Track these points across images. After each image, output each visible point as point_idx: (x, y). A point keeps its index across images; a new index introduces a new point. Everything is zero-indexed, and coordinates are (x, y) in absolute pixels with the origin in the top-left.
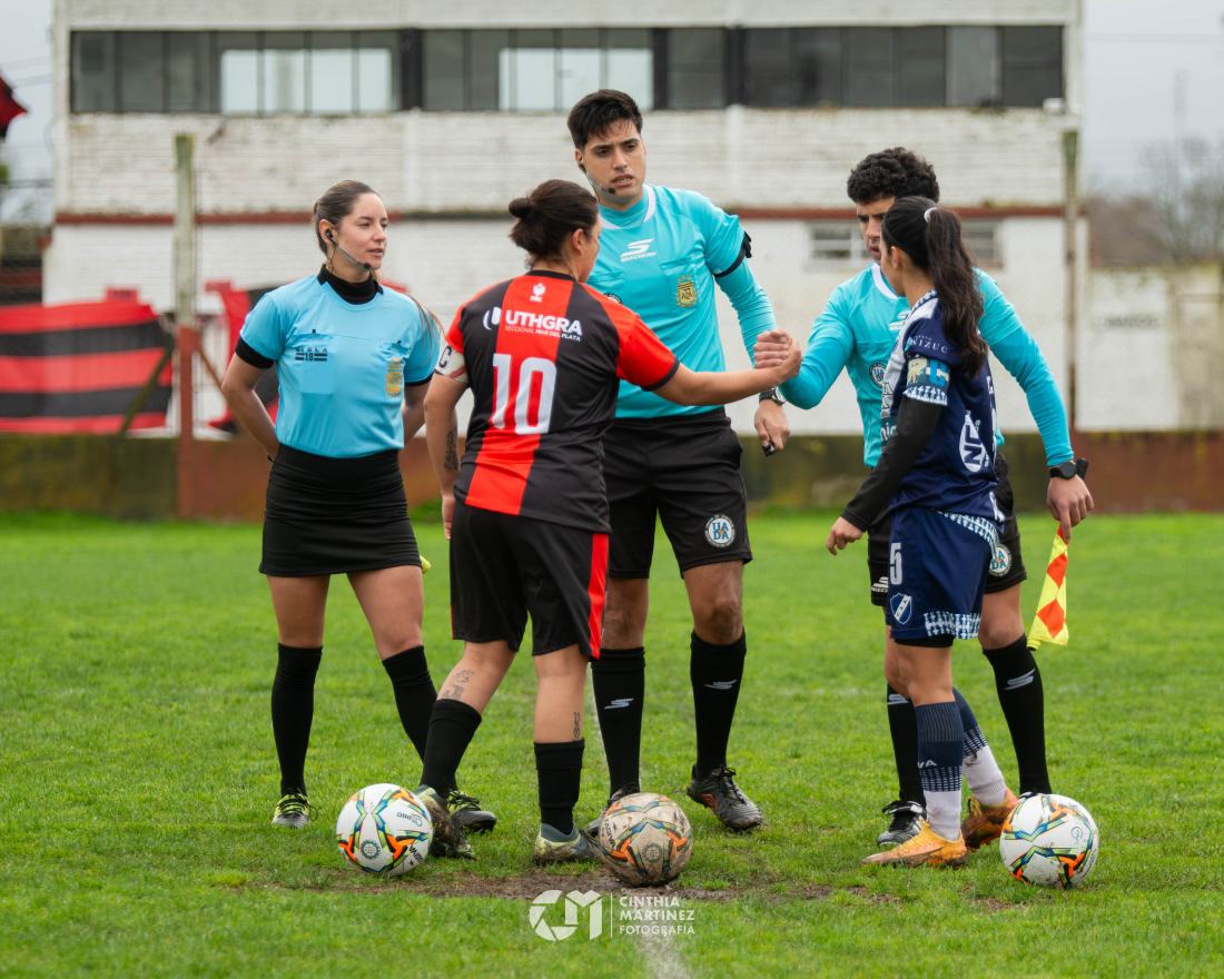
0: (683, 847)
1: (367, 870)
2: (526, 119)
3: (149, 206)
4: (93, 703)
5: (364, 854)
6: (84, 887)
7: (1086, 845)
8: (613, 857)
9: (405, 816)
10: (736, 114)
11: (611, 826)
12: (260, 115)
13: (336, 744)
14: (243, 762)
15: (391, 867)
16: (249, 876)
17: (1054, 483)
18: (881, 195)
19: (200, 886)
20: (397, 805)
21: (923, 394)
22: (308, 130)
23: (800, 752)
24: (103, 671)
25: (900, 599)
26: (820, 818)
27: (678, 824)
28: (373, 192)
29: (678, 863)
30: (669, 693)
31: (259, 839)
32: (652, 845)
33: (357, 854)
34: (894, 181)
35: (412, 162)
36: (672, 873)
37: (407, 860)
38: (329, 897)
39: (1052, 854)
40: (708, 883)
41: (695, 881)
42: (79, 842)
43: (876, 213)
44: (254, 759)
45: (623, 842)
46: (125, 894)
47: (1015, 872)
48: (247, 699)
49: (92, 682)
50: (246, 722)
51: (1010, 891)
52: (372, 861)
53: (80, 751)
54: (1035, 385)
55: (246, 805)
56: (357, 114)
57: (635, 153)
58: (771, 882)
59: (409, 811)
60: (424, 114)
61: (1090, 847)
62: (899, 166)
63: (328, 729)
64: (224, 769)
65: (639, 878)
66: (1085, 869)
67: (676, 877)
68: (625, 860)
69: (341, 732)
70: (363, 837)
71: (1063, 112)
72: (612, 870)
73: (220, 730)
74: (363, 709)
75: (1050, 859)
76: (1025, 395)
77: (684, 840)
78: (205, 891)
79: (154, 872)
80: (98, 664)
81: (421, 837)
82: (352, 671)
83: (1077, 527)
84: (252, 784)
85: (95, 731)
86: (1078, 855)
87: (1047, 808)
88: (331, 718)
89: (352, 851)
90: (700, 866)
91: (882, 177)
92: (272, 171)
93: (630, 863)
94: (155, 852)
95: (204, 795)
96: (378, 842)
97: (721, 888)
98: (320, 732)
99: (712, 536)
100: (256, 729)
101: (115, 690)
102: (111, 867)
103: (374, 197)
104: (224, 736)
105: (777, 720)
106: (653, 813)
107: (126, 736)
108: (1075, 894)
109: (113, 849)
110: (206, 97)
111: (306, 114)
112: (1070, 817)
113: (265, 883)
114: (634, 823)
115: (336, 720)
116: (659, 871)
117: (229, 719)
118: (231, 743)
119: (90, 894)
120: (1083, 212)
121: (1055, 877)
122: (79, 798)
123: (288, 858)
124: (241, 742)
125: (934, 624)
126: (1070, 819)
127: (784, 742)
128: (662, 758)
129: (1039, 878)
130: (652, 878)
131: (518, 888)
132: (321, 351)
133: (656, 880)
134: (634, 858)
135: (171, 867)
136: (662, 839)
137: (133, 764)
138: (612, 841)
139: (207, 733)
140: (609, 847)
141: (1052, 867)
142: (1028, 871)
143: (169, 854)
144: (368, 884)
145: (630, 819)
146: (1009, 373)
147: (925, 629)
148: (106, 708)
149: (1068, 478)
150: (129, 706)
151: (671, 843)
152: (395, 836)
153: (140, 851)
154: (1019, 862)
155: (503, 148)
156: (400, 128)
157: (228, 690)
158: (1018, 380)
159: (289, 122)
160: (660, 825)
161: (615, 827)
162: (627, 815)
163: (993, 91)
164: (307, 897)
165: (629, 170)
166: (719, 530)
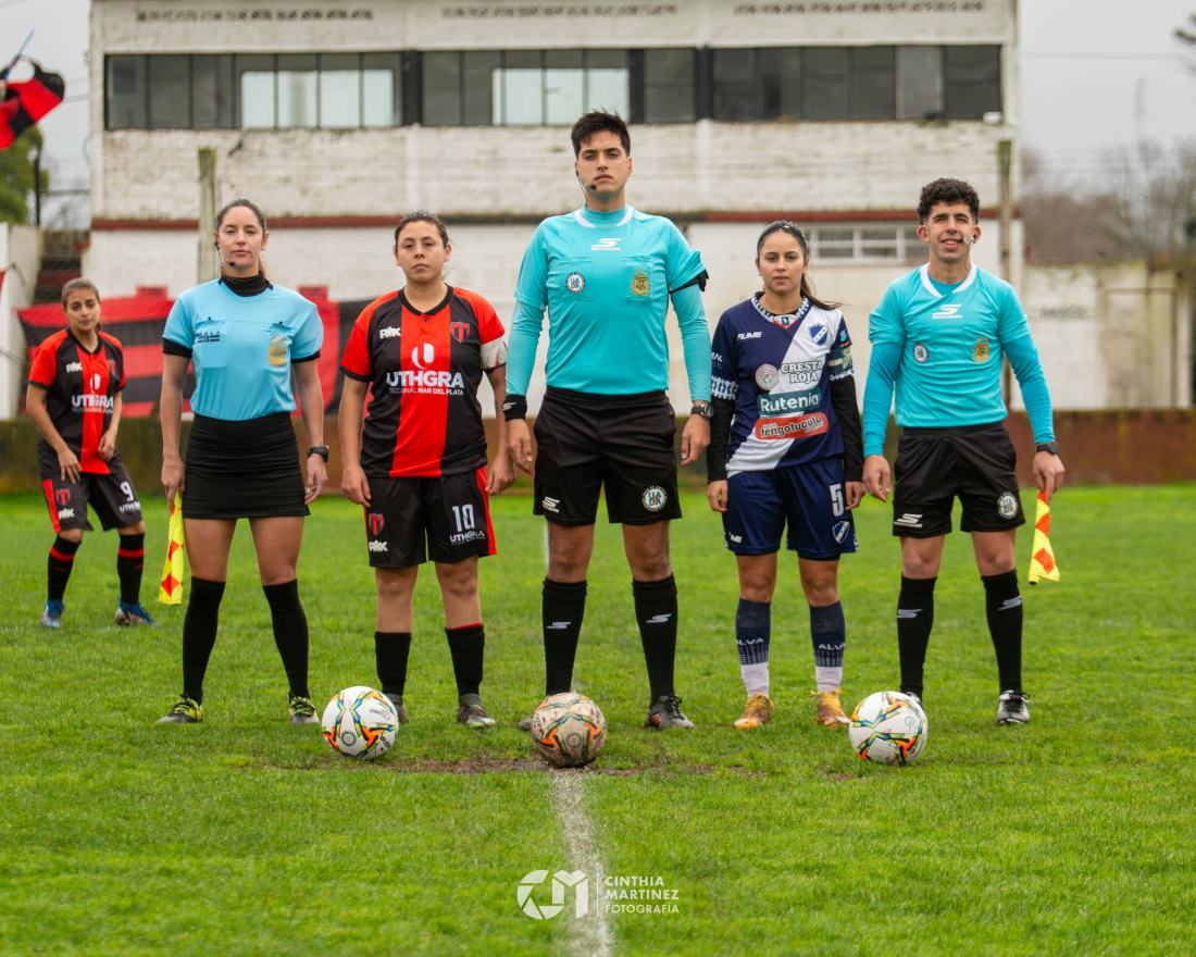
0: (599, 736)
1: (346, 755)
2: (515, 131)
3: (176, 213)
5: (344, 742)
6: (121, 767)
7: (917, 731)
8: (542, 744)
9: (376, 712)
10: (705, 127)
11: (541, 719)
12: (276, 129)
13: (329, 667)
14: (250, 680)
15: (365, 752)
16: (252, 759)
17: (1044, 455)
19: (212, 766)
20: (371, 703)
22: (319, 143)
23: (711, 670)
25: (842, 525)
26: (717, 719)
27: (594, 717)
29: (594, 749)
30: (612, 628)
31: (262, 733)
32: (574, 734)
33: (338, 742)
35: (413, 172)
36: (590, 756)
37: (378, 747)
38: (315, 773)
39: (890, 738)
40: (619, 764)
41: (609, 762)
42: (117, 736)
44: (260, 678)
45: (551, 731)
46: (153, 772)
47: (861, 753)
48: (257, 634)
50: (255, 650)
51: (856, 768)
52: (352, 747)
53: (117, 672)
55: (252, 711)
56: (363, 128)
57: (619, 161)
58: (669, 763)
59: (380, 708)
60: (423, 129)
61: (920, 732)
63: (322, 655)
64: (235, 685)
65: (564, 760)
66: (917, 750)
67: (593, 760)
68: (552, 746)
70: (343, 728)
71: (1001, 123)
72: (543, 754)
73: (233, 657)
74: (353, 641)
75: (889, 742)
77: (599, 730)
78: (216, 769)
79: (176, 757)
81: (389, 728)
82: (347, 613)
84: (258, 695)
85: (129, 658)
86: (911, 739)
87: (886, 702)
88: (326, 647)
89: (335, 740)
90: (614, 752)
92: (287, 180)
93: (556, 748)
94: (178, 743)
95: (218, 703)
96: (355, 732)
97: (629, 768)
98: (316, 658)
99: (648, 503)
100: (263, 656)
102: (143, 753)
104: (236, 662)
105: (698, 648)
106: (575, 709)
107: (155, 662)
108: (908, 769)
109: (144, 742)
110: (227, 113)
111: (318, 128)
112: (904, 708)
113: (265, 764)
114: (559, 716)
115: (330, 649)
116: (579, 754)
117: (241, 650)
118: (242, 667)
119: (127, 771)
120: (1017, 214)
121: (892, 756)
122: (117, 706)
123: (284, 747)
124: (250, 665)
126: (904, 711)
127: (699, 664)
128: (595, 676)
129: (879, 757)
130: (574, 761)
131: (468, 769)
132: (215, 333)
133: (577, 762)
134: (559, 744)
135: (190, 753)
136: (582, 729)
137: (160, 681)
138: (542, 731)
140: (539, 736)
141: (890, 749)
142: (871, 752)
143: (189, 744)
144: (347, 766)
145: (556, 713)
148: (138, 642)
149: (1053, 453)
151: (589, 732)
152: (369, 727)
153: (166, 742)
154: (864, 745)
155: (495, 160)
156: (402, 140)
157: (243, 627)
159: (301, 136)
160: (580, 718)
161: (544, 720)
162: (553, 710)
163: (938, 106)
164: (296, 774)
165: (609, 172)
166: (654, 498)
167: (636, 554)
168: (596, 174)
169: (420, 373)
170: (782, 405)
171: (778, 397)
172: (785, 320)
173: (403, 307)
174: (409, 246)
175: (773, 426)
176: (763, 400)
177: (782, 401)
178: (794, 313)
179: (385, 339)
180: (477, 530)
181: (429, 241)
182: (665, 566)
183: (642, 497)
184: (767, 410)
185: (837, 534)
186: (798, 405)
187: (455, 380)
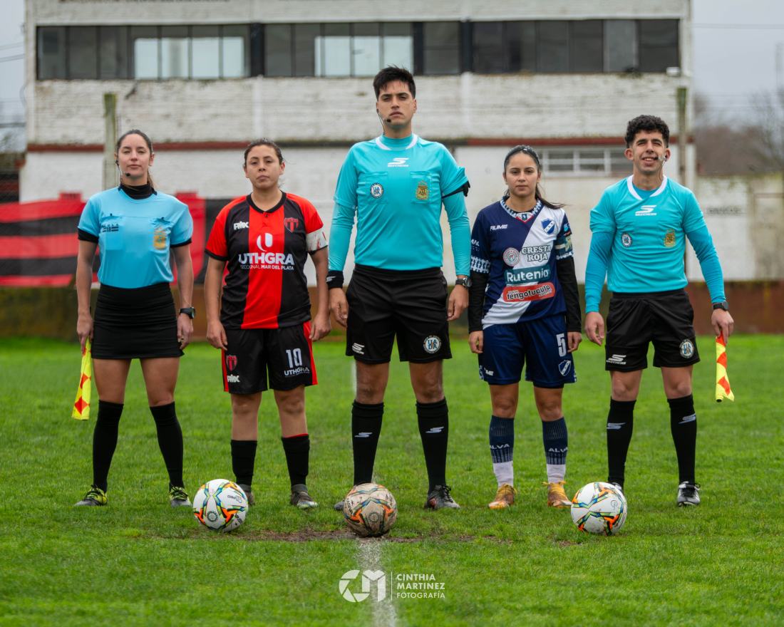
0: (391, 514)
1: (210, 528)
2: (332, 81)
3: (88, 140)
4: (53, 445)
5: (209, 519)
6: (48, 537)
7: (619, 511)
8: (351, 520)
9: (232, 497)
10: (467, 78)
11: (350, 502)
12: (159, 80)
13: (198, 465)
14: (142, 475)
15: (224, 526)
16: (143, 532)
19: (114, 537)
20: (228, 491)
22: (191, 90)
23: (472, 467)
24: (59, 427)
25: (566, 363)
26: (476, 502)
27: (389, 501)
29: (389, 523)
30: (401, 437)
31: (150, 513)
32: (374, 513)
33: (205, 519)
35: (258, 110)
36: (385, 529)
37: (234, 523)
38: (188, 541)
39: (600, 516)
40: (406, 534)
41: (399, 533)
42: (46, 515)
44: (148, 473)
45: (357, 511)
46: (71, 541)
47: (579, 526)
48: (146, 442)
49: (53, 433)
50: (145, 453)
51: (576, 537)
52: (215, 523)
53: (46, 470)
55: (143, 497)
56: (222, 79)
58: (442, 534)
59: (234, 494)
60: (265, 79)
61: (622, 511)
63: (193, 457)
64: (131, 478)
65: (367, 532)
66: (619, 524)
67: (388, 531)
68: (358, 521)
70: (208, 509)
71: (679, 75)
72: (351, 528)
73: (129, 458)
74: (216, 447)
75: (598, 519)
77: (392, 510)
78: (117, 539)
79: (88, 530)
80: (56, 423)
81: (242, 509)
82: (211, 426)
84: (147, 486)
85: (54, 459)
86: (615, 516)
87: (597, 490)
88: (196, 451)
89: (202, 517)
90: (403, 526)
92: (167, 116)
93: (361, 523)
94: (89, 520)
95: (119, 492)
96: (217, 512)
97: (413, 537)
98: (189, 459)
99: (427, 347)
100: (151, 457)
101: (66, 438)
102: (64, 528)
104: (132, 461)
105: (462, 451)
106: (375, 495)
107: (73, 462)
108: (613, 538)
109: (65, 520)
110: (124, 68)
111: (190, 79)
112: (610, 494)
113: (152, 535)
114: (363, 500)
115: (199, 452)
116: (378, 528)
117: (135, 453)
118: (135, 465)
119: (53, 540)
120: (691, 140)
121: (602, 528)
122: (46, 494)
123: (166, 523)
124: (141, 464)
126: (610, 496)
127: (464, 463)
128: (389, 472)
129: (593, 529)
130: (374, 532)
131: (297, 538)
132: (115, 225)
133: (376, 533)
134: (364, 520)
135: (99, 528)
136: (379, 509)
137: (76, 476)
138: (351, 511)
139: (121, 459)
140: (349, 514)
141: (600, 523)
142: (586, 525)
143: (98, 521)
144: (211, 536)
145: (361, 498)
148: (61, 447)
149: (725, 310)
150: (75, 446)
151: (384, 511)
152: (227, 508)
153: (81, 519)
154: (582, 520)
155: (317, 102)
156: (250, 87)
157: (136, 437)
159: (178, 84)
160: (378, 501)
161: (352, 503)
162: (359, 496)
163: (634, 63)
164: (175, 542)
165: (401, 110)
166: (431, 344)
167: (419, 384)
168: (391, 111)
169: (263, 254)
170: (522, 277)
171: (519, 271)
172: (524, 217)
173: (251, 207)
174: (255, 163)
175: (516, 292)
176: (508, 274)
177: (522, 274)
178: (531, 211)
179: (237, 230)
180: (303, 366)
181: (269, 159)
182: (440, 392)
183: (423, 343)
184: (512, 281)
185: (562, 369)
186: (533, 277)
187: (287, 259)
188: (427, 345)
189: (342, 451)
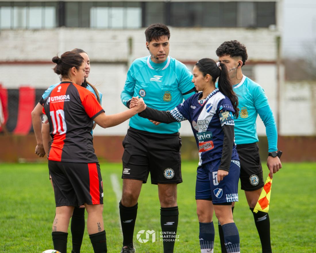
12: (12, 29)
17: (270, 158)
18: (225, 54)
21: (231, 123)
22: (27, 35)
25: (218, 190)
28: (84, 52)
34: (230, 50)
35: (62, 45)
43: (223, 60)
54: (269, 125)
57: (167, 47)
62: (233, 45)
69: (37, 232)
71: (276, 30)
76: (265, 128)
83: (275, 174)
91: (226, 48)
99: (166, 175)
103: (85, 54)
111: (27, 29)
125: (229, 198)
146: (261, 119)
147: (226, 200)
149: (274, 157)
155: (91, 42)
156: (58, 34)
158: (264, 123)
159: (21, 32)
163: (252, 23)
165: (164, 52)
166: (169, 173)
167: (162, 195)
172: (202, 102)
178: (205, 99)
182: (174, 202)
183: (163, 172)
188: (166, 174)
189: (114, 228)
